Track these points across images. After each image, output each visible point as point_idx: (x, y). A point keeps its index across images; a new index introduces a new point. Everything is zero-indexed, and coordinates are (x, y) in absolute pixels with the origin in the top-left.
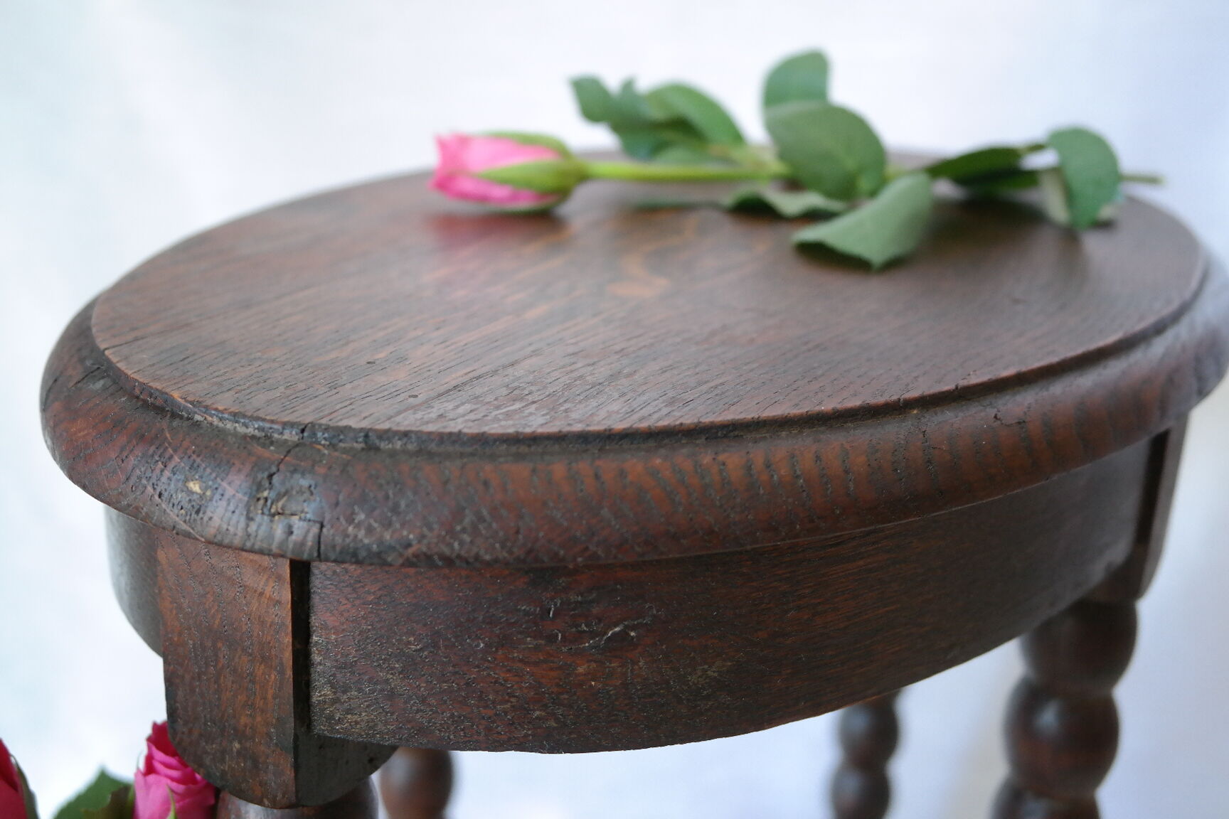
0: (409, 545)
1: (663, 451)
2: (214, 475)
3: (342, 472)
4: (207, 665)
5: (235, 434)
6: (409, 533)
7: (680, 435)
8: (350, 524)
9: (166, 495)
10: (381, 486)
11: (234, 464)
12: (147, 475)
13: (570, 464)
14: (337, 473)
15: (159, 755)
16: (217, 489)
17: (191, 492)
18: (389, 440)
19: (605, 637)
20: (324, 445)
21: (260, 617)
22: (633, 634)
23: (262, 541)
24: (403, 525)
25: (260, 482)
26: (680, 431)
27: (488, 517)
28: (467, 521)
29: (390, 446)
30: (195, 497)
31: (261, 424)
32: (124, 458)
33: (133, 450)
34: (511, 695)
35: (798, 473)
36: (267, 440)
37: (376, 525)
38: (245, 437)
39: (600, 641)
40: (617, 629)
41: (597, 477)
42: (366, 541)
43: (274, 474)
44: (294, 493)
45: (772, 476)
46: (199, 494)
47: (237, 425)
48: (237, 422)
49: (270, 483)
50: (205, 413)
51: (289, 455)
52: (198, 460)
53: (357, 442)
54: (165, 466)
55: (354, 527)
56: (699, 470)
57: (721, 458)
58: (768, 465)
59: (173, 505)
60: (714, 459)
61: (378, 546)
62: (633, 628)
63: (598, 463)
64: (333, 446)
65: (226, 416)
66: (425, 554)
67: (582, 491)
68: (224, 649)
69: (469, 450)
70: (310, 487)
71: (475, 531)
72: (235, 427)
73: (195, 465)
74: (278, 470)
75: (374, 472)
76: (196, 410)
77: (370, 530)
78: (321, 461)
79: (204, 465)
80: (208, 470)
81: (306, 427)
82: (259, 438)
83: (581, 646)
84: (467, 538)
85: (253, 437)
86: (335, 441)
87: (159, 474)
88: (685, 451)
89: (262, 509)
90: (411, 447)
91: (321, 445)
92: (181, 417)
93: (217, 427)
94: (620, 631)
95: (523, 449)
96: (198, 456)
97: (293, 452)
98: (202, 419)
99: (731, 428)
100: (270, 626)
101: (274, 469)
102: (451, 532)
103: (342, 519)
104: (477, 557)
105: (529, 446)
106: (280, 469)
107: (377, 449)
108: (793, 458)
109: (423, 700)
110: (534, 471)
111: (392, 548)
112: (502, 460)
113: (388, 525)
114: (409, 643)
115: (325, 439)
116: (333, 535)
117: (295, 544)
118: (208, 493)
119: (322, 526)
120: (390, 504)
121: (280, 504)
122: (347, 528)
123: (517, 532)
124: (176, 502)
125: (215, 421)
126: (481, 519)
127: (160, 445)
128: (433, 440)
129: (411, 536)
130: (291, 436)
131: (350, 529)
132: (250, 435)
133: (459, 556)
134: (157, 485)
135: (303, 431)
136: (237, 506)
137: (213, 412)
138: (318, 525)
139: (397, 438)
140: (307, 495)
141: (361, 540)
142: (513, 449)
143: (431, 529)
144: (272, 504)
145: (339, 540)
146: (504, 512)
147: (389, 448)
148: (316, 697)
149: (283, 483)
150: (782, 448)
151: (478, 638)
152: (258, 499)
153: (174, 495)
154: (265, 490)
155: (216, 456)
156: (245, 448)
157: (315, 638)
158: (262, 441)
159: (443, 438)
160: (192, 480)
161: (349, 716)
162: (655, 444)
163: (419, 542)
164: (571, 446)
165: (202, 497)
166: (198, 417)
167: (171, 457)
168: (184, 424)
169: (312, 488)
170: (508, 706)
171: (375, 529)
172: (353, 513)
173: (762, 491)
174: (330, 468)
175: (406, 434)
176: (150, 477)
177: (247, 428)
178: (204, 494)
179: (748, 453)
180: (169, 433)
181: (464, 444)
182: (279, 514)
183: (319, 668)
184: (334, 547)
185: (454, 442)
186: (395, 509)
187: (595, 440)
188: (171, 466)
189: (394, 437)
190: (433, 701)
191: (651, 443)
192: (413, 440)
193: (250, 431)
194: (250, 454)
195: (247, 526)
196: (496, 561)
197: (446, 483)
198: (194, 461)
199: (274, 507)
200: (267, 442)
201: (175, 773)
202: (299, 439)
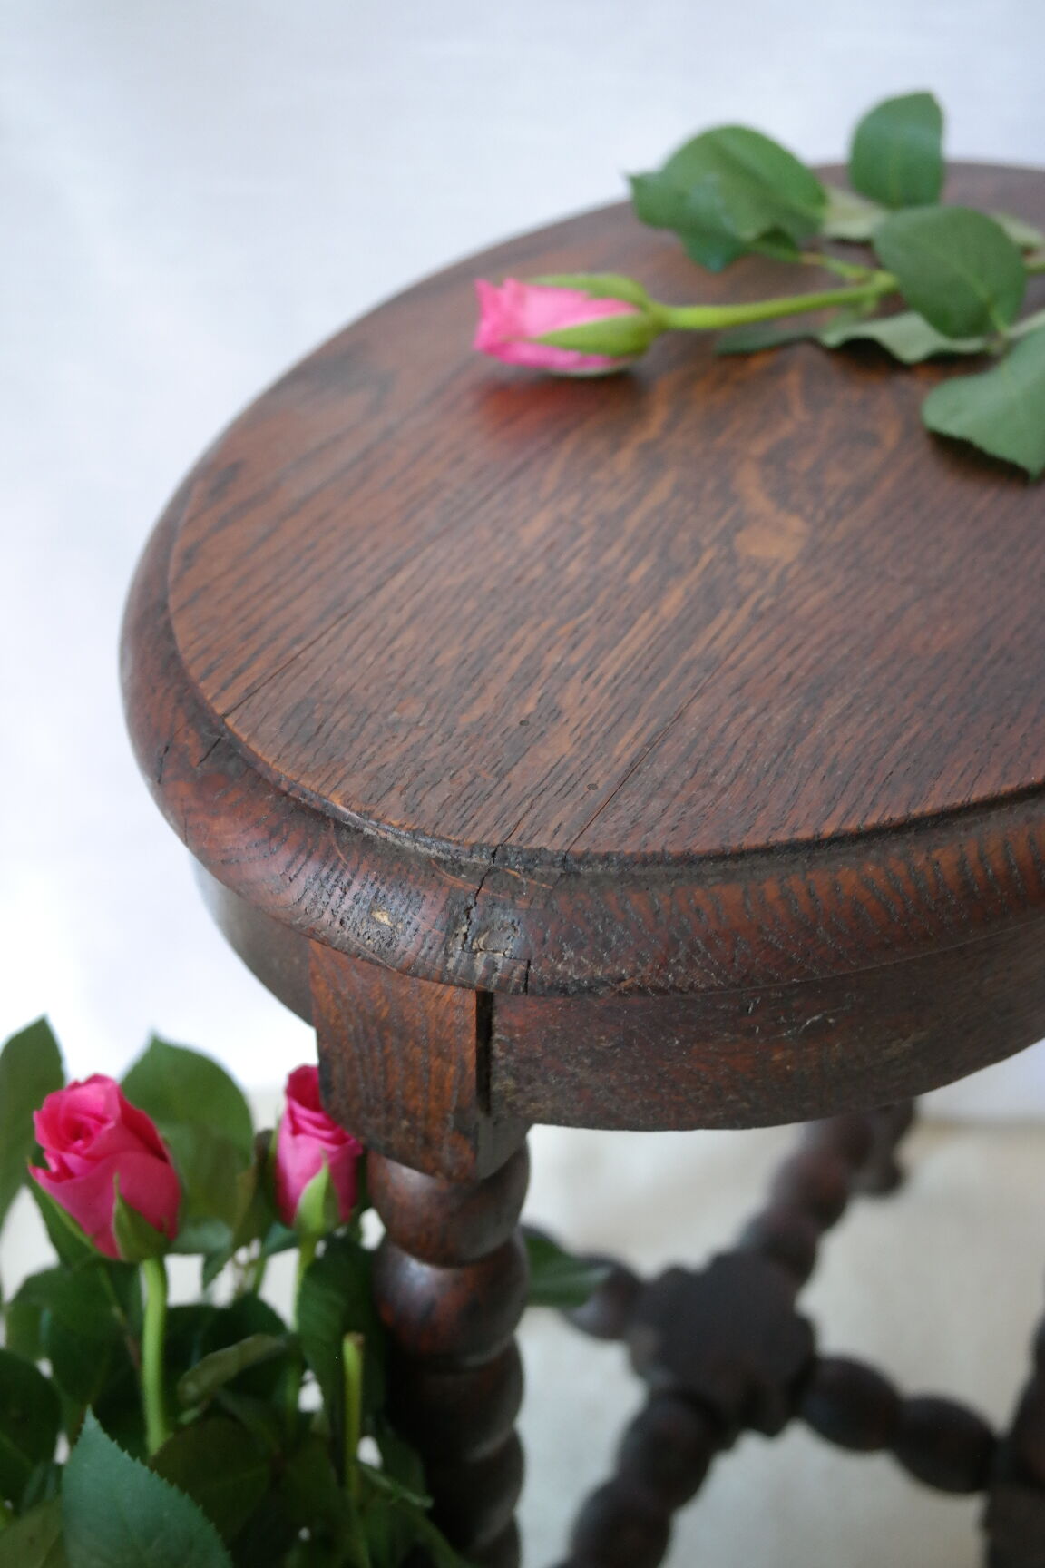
0: (622, 979)
1: (873, 853)
2: (404, 907)
3: (545, 905)
4: (371, 1048)
5: (417, 855)
6: (622, 969)
7: (890, 832)
8: (559, 962)
9: (348, 923)
10: (588, 921)
11: (424, 896)
12: (323, 899)
13: (781, 881)
14: (540, 907)
15: (302, 1111)
16: (409, 923)
17: (379, 924)
18: (589, 863)
19: (803, 1027)
20: (518, 871)
21: (437, 1017)
22: (831, 1021)
23: (462, 976)
24: (615, 961)
25: (457, 917)
26: (889, 828)
27: (703, 948)
28: (681, 954)
29: (591, 869)
30: (384, 929)
31: (445, 845)
32: (292, 877)
33: (301, 869)
34: (706, 1083)
35: (1013, 862)
36: (456, 867)
37: (585, 961)
38: (428, 859)
39: (798, 1029)
40: (816, 1018)
41: (810, 894)
42: (576, 978)
43: (471, 907)
44: (496, 928)
45: (987, 871)
46: (390, 927)
47: (417, 844)
48: (416, 841)
49: (468, 918)
50: (377, 827)
51: (484, 885)
52: (383, 889)
53: (554, 866)
54: (345, 893)
55: (564, 965)
56: (913, 874)
57: (935, 855)
58: (981, 859)
59: (359, 934)
60: (927, 858)
61: (589, 982)
62: (833, 1016)
63: (810, 876)
64: (528, 871)
65: (403, 833)
66: (639, 987)
67: (796, 911)
68: (393, 1041)
69: (674, 871)
70: (513, 923)
71: (690, 962)
72: (415, 847)
73: (380, 895)
74: (476, 903)
75: (580, 905)
76: (366, 823)
77: (580, 966)
78: (520, 892)
79: (390, 895)
80: (397, 902)
81: (496, 850)
82: (445, 862)
83: (779, 1036)
84: (681, 969)
85: (438, 860)
86: (530, 866)
87: (338, 901)
88: (896, 850)
89: (462, 946)
90: (613, 870)
91: (515, 870)
92: (348, 829)
93: (394, 845)
94: (819, 1020)
95: (730, 865)
96: (383, 883)
97: (488, 881)
98: (374, 834)
99: (941, 817)
100: (450, 1026)
101: (471, 902)
102: (665, 964)
103: (550, 956)
104: (692, 987)
105: (737, 861)
106: (478, 902)
107: (578, 874)
108: (1007, 845)
109: (612, 1090)
110: (745, 893)
111: (604, 983)
112: (711, 881)
113: (599, 961)
114: (601, 1041)
115: (519, 863)
116: (541, 973)
117: (500, 979)
118: (400, 926)
119: (529, 964)
120: (600, 939)
121: (481, 940)
122: (556, 966)
123: (733, 960)
124: (362, 932)
125: (391, 838)
126: (695, 950)
127: (334, 866)
128: (635, 863)
129: (624, 971)
130: (482, 860)
131: (559, 966)
132: (433, 857)
133: (673, 988)
134: (337, 912)
135: (494, 855)
136: (435, 942)
137: (387, 827)
138: (525, 963)
139: (597, 861)
140: (510, 931)
141: (571, 977)
142: (721, 866)
143: (644, 964)
144: (472, 940)
145: (547, 977)
146: (719, 942)
147: (590, 873)
148: (496, 1087)
149: (483, 917)
150: (995, 832)
151: (673, 1035)
152: (457, 935)
153: (358, 925)
154: (464, 925)
155: (404, 885)
156: (433, 875)
157: (497, 1036)
158: (449, 865)
159: (646, 860)
160: (379, 911)
161: (533, 1104)
162: (865, 845)
163: (632, 977)
164: (779, 857)
165: (394, 929)
166: (367, 831)
167: (350, 883)
168: (354, 839)
169: (515, 924)
170: (700, 1093)
171: (585, 965)
172: (562, 950)
173: (976, 889)
174: (531, 902)
175: (606, 858)
176: (328, 903)
177: (429, 848)
178: (394, 926)
179: (960, 845)
180: (342, 852)
181: (668, 864)
182: (481, 950)
183: (501, 1063)
184: (542, 983)
185: (659, 863)
186: (606, 945)
187: (803, 849)
188: (351, 894)
189: (594, 860)
190: (623, 1091)
191: (861, 845)
192: (615, 863)
193: (433, 852)
194: (441, 884)
195: (447, 962)
196: (711, 988)
197: (657, 913)
198: (378, 891)
199: (475, 943)
200: (456, 866)
201: (326, 1134)
202: (490, 863)
